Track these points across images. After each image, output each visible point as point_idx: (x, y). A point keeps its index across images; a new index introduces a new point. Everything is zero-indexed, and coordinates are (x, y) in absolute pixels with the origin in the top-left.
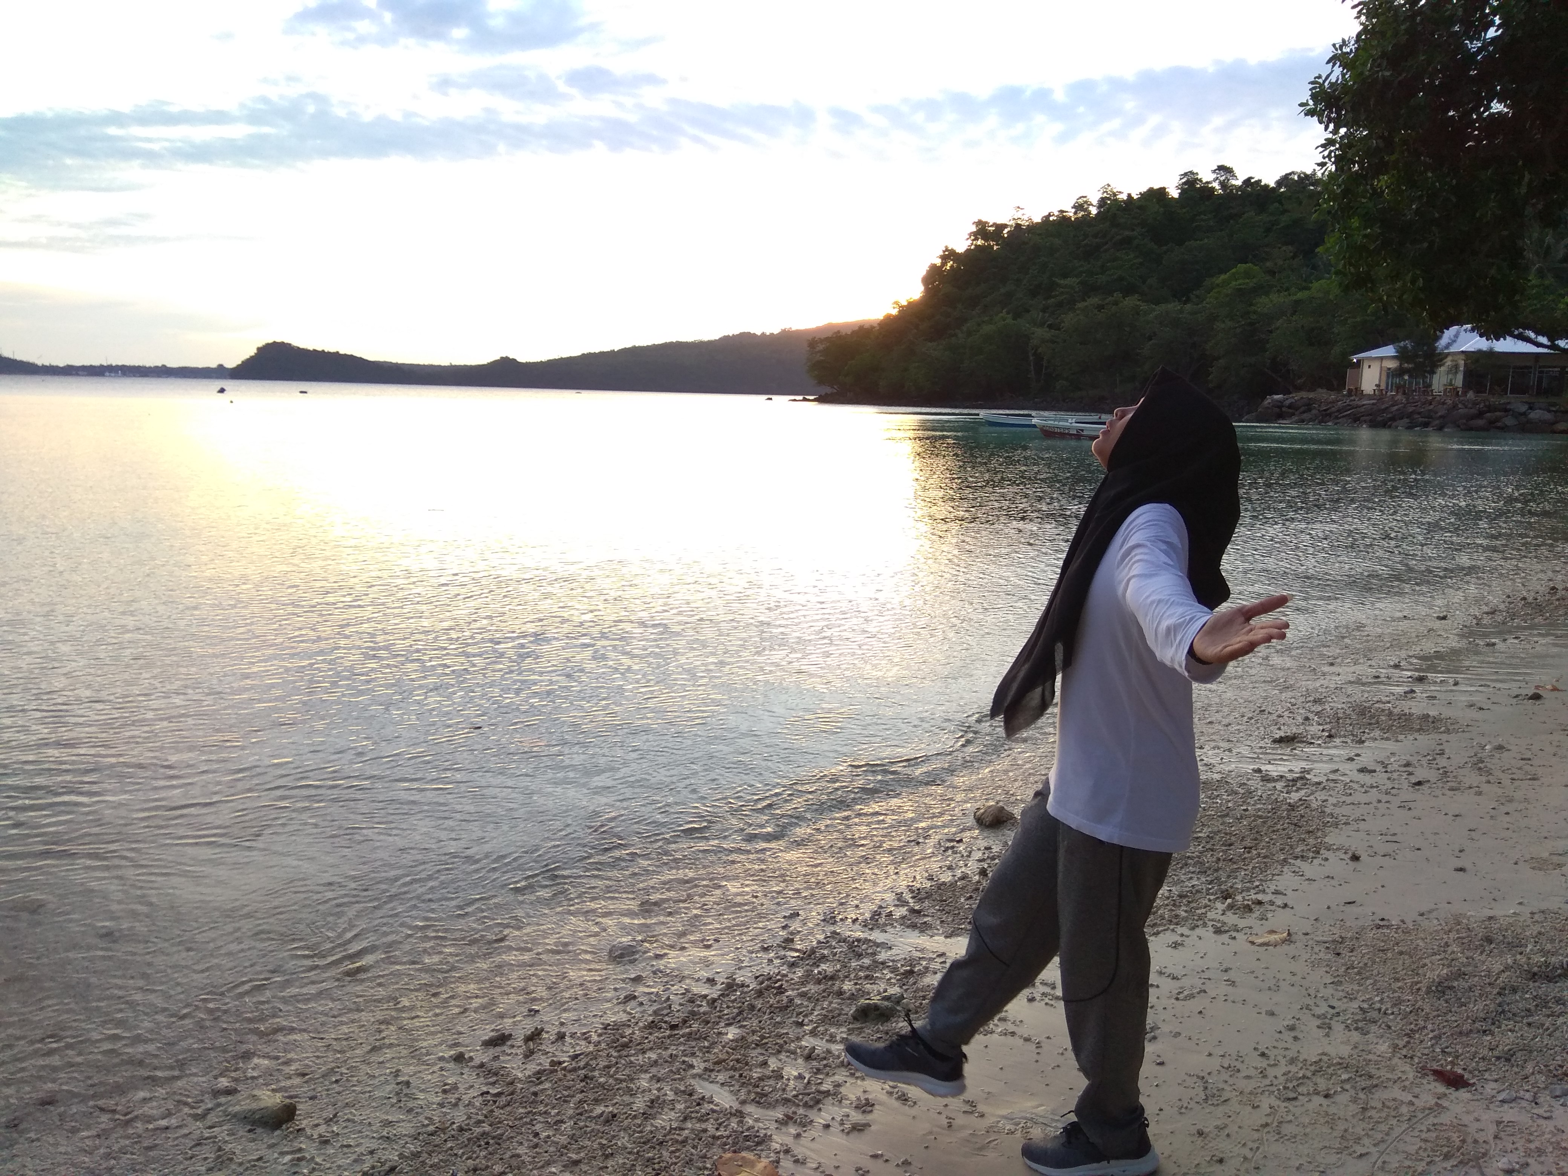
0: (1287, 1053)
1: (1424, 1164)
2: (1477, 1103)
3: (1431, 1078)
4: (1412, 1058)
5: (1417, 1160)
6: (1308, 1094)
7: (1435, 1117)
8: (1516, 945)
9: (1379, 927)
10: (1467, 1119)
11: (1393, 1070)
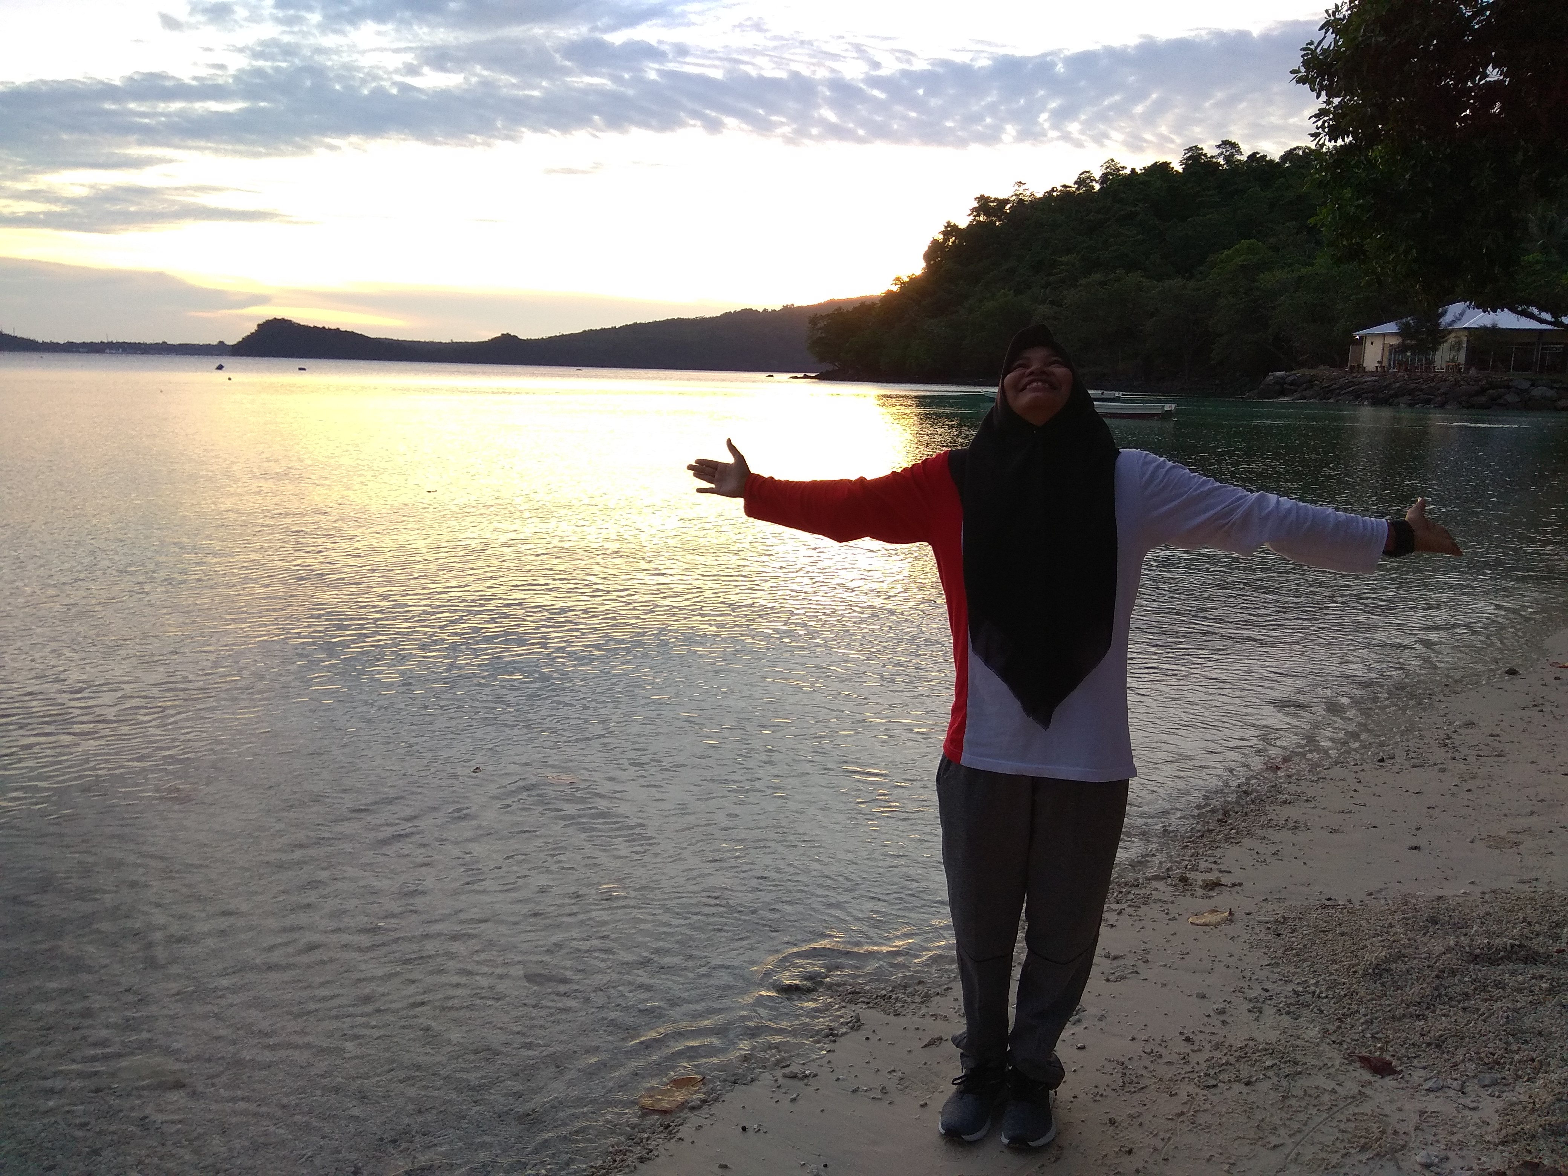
0: (1213, 1037)
1: (1339, 1156)
2: (1402, 1092)
3: (1358, 1065)
4: (1341, 1044)
5: (1332, 1152)
6: (1230, 1081)
7: (1357, 1106)
8: (1461, 926)
9: (1324, 907)
10: (1388, 1109)
11: (1318, 1055)
